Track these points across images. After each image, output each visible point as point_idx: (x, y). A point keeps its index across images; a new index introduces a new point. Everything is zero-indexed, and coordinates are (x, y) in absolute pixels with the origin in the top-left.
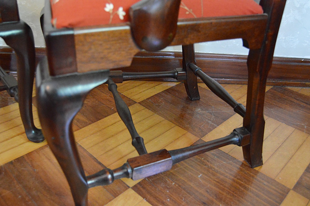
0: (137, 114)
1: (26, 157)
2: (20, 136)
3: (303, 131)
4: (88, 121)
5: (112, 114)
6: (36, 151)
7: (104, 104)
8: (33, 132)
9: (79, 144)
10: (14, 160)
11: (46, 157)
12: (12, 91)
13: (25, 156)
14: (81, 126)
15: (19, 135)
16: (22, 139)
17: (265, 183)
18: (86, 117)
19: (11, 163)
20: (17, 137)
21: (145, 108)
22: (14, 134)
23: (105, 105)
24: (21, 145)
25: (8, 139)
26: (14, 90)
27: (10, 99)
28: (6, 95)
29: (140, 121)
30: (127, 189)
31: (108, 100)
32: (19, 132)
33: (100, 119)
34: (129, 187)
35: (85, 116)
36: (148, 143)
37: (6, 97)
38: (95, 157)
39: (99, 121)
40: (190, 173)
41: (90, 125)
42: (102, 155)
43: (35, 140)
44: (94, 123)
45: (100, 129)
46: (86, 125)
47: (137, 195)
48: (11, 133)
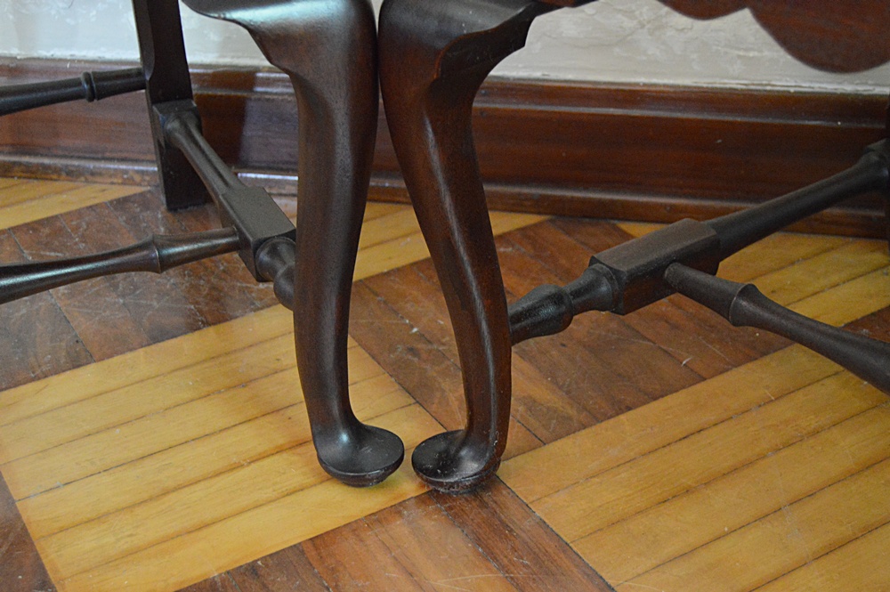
0: (800, 396)
1: (311, 554)
2: (285, 455)
4: (572, 412)
5: (684, 387)
6: (353, 528)
7: (645, 338)
8: (345, 438)
9: (538, 514)
10: (264, 559)
11: (395, 558)
12: (264, 256)
13: (309, 544)
14: (542, 433)
15: (279, 450)
16: (299, 467)
18: (568, 392)
19: (252, 570)
20: (276, 457)
21: (837, 367)
23: (649, 340)
24: (293, 498)
25: (239, 466)
26: (274, 252)
27: (242, 290)
28: (224, 271)
29: (815, 433)
31: (667, 322)
32: (281, 440)
33: (629, 409)
35: (560, 388)
36: (858, 542)
37: (224, 280)
38: (610, 582)
39: (622, 417)
41: (583, 432)
42: (639, 575)
44: (604, 424)
45: (632, 454)
46: (566, 428)
48: (250, 439)
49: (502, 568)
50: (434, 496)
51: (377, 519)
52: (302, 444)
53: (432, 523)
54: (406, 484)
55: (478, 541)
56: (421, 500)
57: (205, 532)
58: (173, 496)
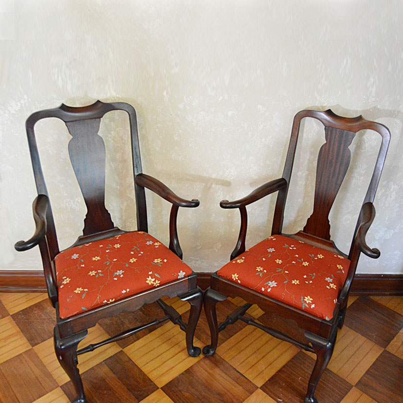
3: (372, 341)
8: (193, 351)
11: (203, 368)
15: (180, 352)
16: (183, 355)
17: (339, 382)
22: (177, 352)
24: (185, 360)
30: (257, 389)
32: (179, 350)
34: (258, 388)
40: (293, 376)
43: (194, 356)
47: (263, 392)
49: (219, 367)
50: (206, 357)
51: (198, 362)
52: (184, 349)
53: (207, 362)
54: (202, 356)
55: (215, 364)
56: (204, 358)
57: (173, 369)
58: (166, 363)
